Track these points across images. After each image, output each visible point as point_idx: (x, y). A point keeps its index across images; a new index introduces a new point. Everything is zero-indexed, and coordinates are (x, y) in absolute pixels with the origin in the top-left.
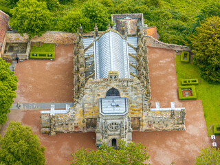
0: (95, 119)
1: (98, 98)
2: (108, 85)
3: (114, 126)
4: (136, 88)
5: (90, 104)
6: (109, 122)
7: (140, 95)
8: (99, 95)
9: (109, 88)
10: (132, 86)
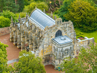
0: (49, 55)
1: (51, 39)
2: (56, 29)
3: (66, 52)
4: (71, 28)
5: (47, 44)
6: (64, 49)
7: (73, 32)
8: (52, 37)
9: (57, 31)
10: (69, 27)
